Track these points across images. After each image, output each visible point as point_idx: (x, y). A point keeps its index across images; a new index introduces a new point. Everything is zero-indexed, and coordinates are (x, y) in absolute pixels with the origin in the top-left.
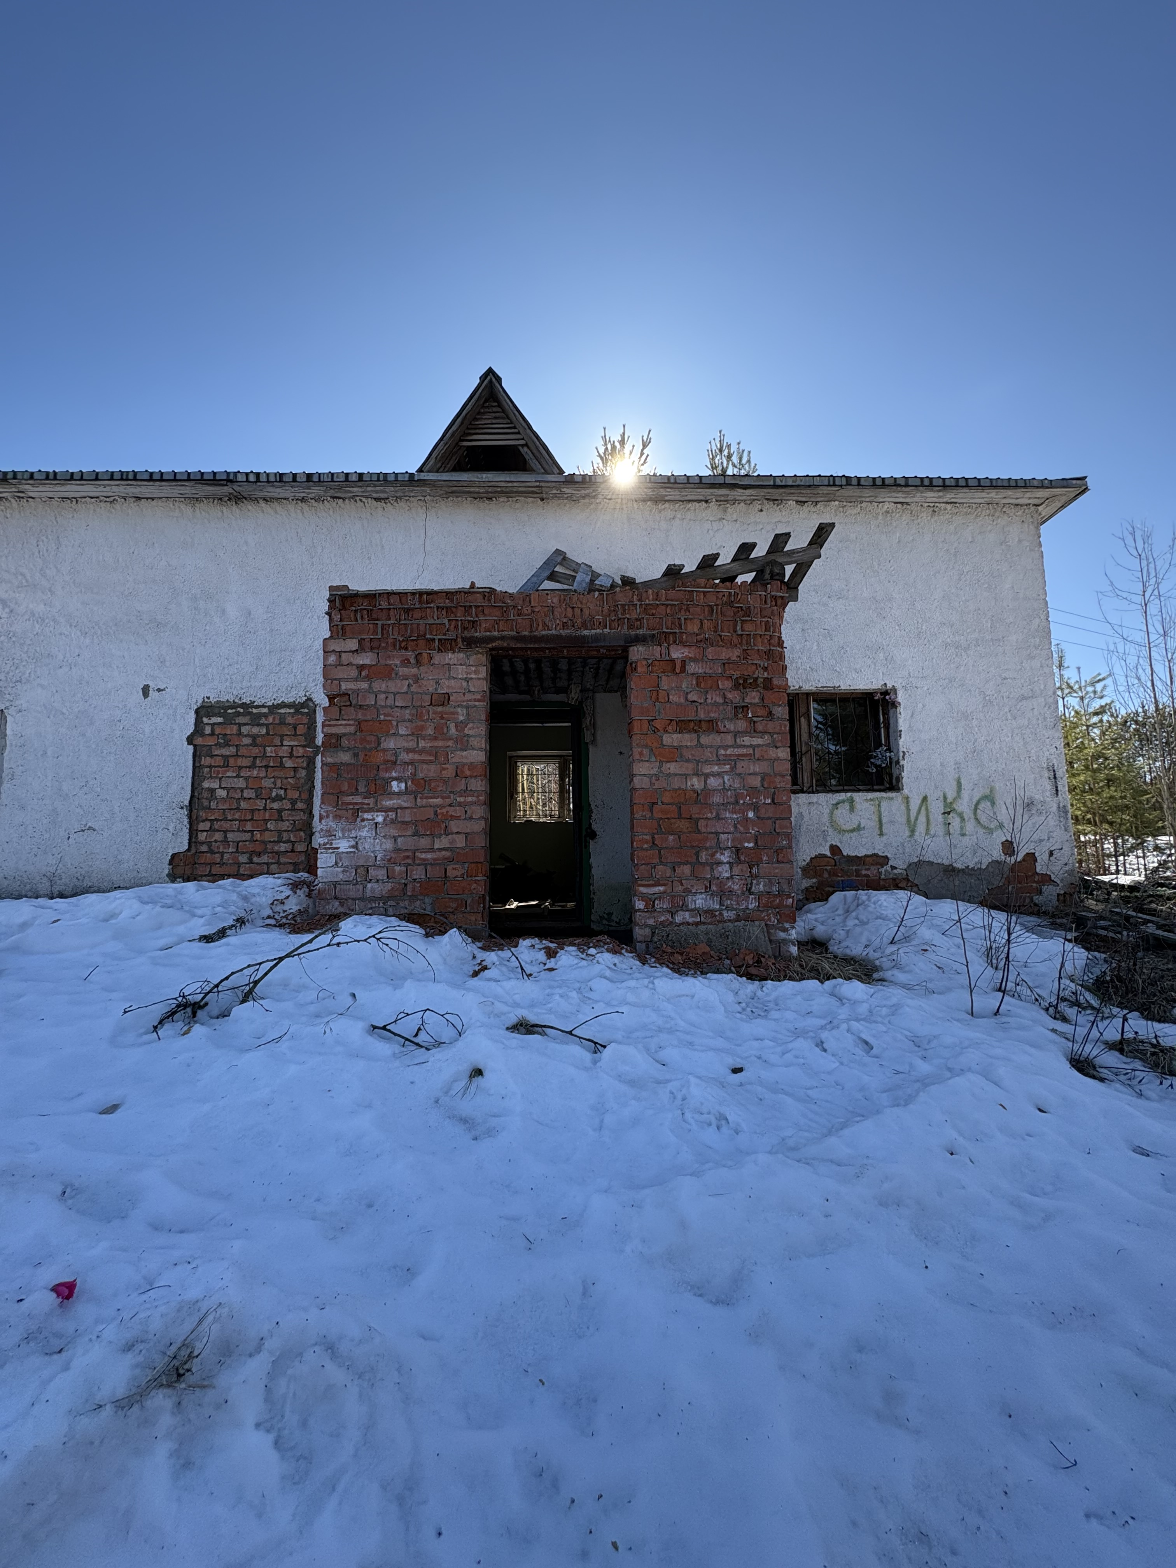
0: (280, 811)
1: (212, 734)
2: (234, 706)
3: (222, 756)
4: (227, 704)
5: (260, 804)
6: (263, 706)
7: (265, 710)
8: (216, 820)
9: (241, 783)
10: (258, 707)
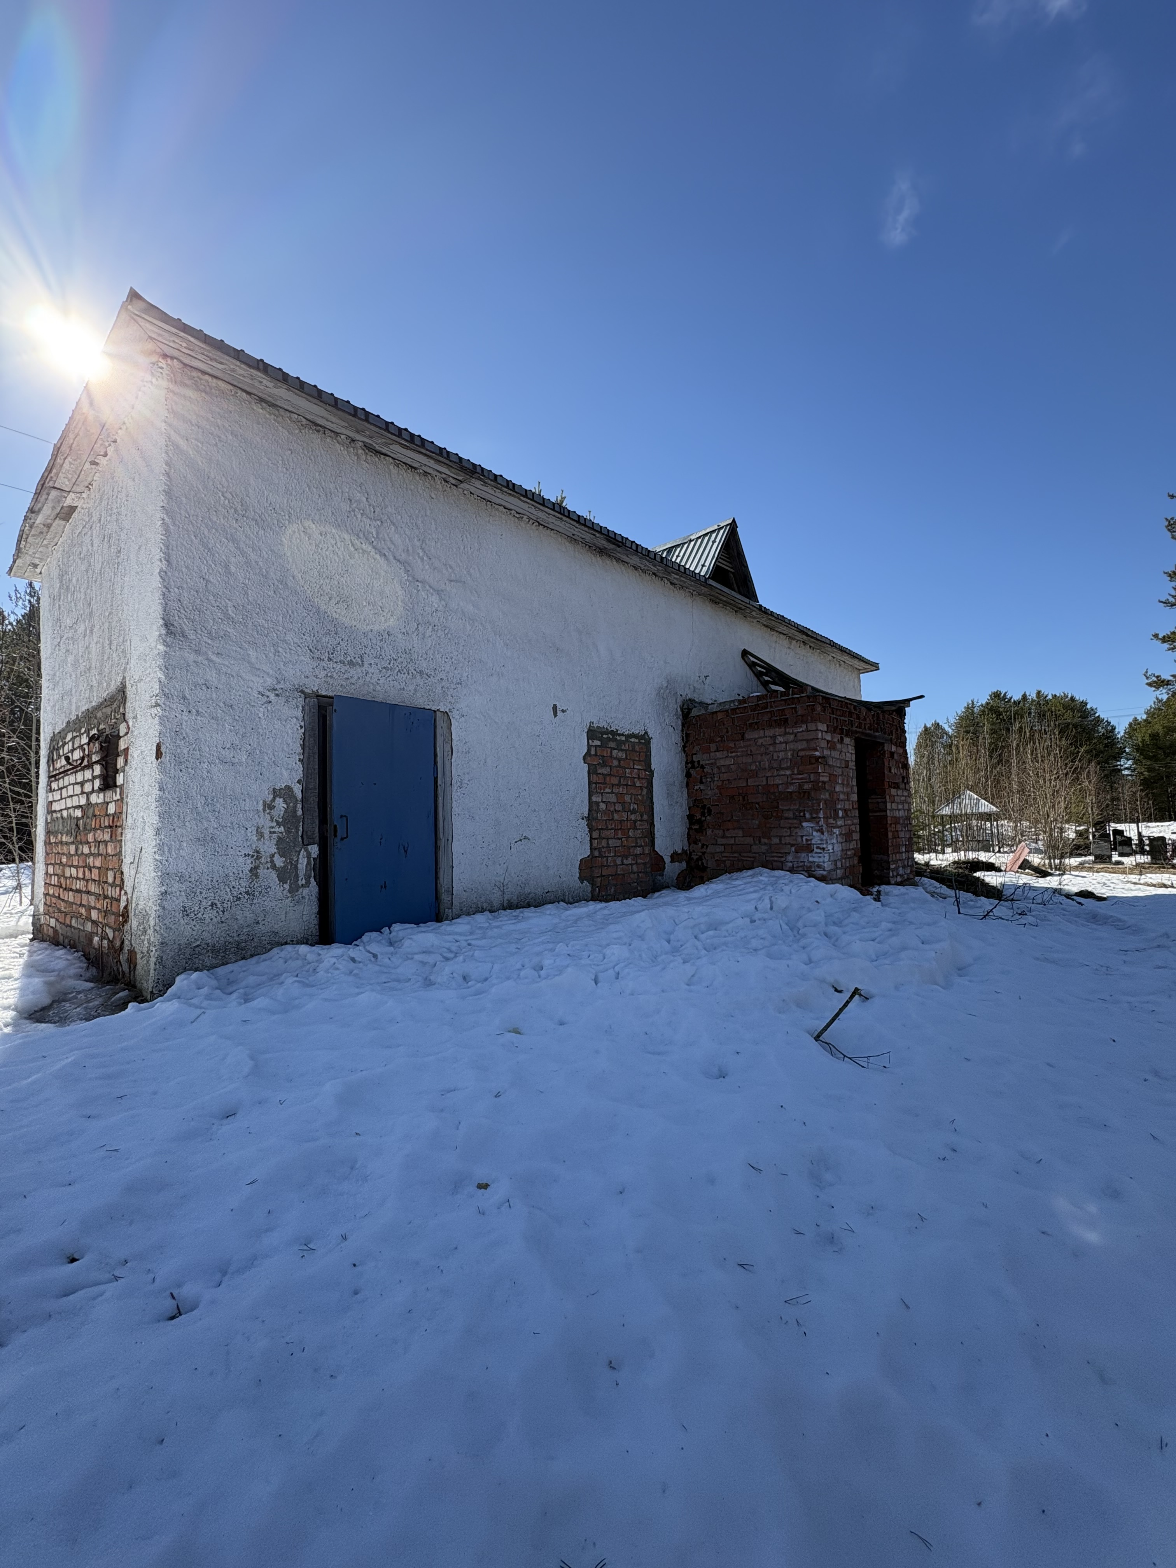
0: (635, 822)
1: (596, 755)
2: (607, 732)
3: (603, 774)
4: (603, 730)
5: (625, 815)
6: (622, 735)
7: (623, 738)
8: (602, 829)
9: (613, 799)
10: (620, 735)
